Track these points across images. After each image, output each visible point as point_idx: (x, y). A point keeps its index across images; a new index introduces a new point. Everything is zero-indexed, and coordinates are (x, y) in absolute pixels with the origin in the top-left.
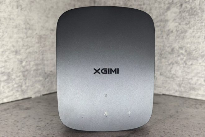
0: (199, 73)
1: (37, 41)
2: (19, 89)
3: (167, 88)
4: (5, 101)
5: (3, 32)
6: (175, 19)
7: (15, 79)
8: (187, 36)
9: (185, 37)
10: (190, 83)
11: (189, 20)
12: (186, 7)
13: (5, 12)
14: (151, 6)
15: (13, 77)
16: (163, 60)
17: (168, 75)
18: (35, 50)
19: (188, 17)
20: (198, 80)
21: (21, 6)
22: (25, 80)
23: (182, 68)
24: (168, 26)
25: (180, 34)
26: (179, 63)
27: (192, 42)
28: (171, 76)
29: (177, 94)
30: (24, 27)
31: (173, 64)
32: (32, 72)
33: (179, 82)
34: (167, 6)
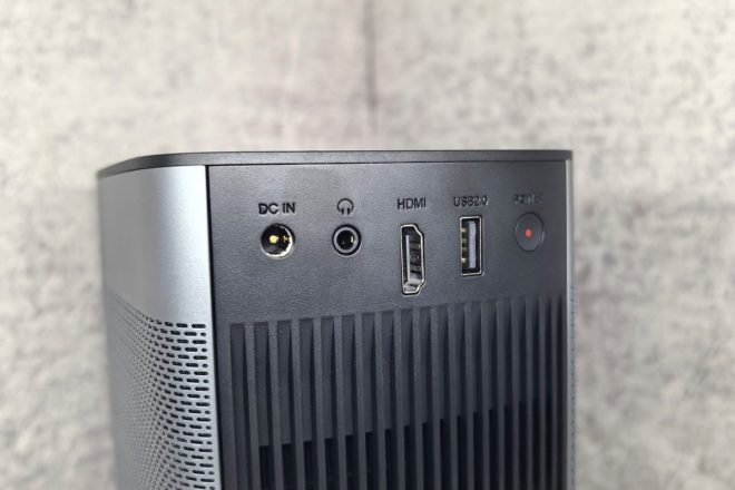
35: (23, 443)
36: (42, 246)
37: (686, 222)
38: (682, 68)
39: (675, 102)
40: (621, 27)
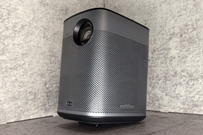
0: (201, 91)
1: (58, 67)
2: (43, 108)
3: (172, 106)
4: (32, 117)
5: (32, 58)
6: (176, 47)
7: (40, 98)
8: (188, 60)
9: (186, 61)
10: (192, 101)
11: (188, 47)
12: (185, 37)
13: (35, 41)
14: (155, 37)
15: (39, 97)
16: (168, 82)
17: (173, 95)
18: (57, 74)
19: (188, 45)
20: (199, 97)
21: (47, 37)
22: (48, 100)
23: (185, 88)
24: (171, 53)
25: (182, 59)
26: (182, 83)
27: (192, 66)
28: (175, 95)
29: (182, 111)
30: (49, 54)
31: (177, 85)
32: (54, 93)
33: (183, 100)
34: (169, 36)
35: (48, 85)
36: (52, 51)
37: (162, 52)
38: (161, 26)
39: (160, 32)
40: (151, 20)
